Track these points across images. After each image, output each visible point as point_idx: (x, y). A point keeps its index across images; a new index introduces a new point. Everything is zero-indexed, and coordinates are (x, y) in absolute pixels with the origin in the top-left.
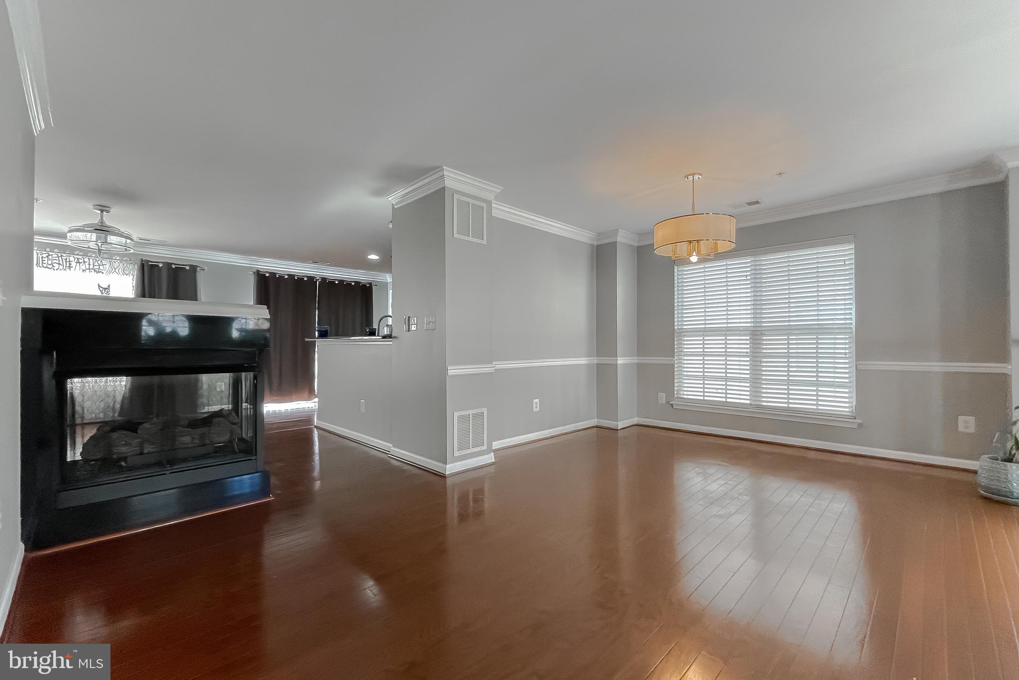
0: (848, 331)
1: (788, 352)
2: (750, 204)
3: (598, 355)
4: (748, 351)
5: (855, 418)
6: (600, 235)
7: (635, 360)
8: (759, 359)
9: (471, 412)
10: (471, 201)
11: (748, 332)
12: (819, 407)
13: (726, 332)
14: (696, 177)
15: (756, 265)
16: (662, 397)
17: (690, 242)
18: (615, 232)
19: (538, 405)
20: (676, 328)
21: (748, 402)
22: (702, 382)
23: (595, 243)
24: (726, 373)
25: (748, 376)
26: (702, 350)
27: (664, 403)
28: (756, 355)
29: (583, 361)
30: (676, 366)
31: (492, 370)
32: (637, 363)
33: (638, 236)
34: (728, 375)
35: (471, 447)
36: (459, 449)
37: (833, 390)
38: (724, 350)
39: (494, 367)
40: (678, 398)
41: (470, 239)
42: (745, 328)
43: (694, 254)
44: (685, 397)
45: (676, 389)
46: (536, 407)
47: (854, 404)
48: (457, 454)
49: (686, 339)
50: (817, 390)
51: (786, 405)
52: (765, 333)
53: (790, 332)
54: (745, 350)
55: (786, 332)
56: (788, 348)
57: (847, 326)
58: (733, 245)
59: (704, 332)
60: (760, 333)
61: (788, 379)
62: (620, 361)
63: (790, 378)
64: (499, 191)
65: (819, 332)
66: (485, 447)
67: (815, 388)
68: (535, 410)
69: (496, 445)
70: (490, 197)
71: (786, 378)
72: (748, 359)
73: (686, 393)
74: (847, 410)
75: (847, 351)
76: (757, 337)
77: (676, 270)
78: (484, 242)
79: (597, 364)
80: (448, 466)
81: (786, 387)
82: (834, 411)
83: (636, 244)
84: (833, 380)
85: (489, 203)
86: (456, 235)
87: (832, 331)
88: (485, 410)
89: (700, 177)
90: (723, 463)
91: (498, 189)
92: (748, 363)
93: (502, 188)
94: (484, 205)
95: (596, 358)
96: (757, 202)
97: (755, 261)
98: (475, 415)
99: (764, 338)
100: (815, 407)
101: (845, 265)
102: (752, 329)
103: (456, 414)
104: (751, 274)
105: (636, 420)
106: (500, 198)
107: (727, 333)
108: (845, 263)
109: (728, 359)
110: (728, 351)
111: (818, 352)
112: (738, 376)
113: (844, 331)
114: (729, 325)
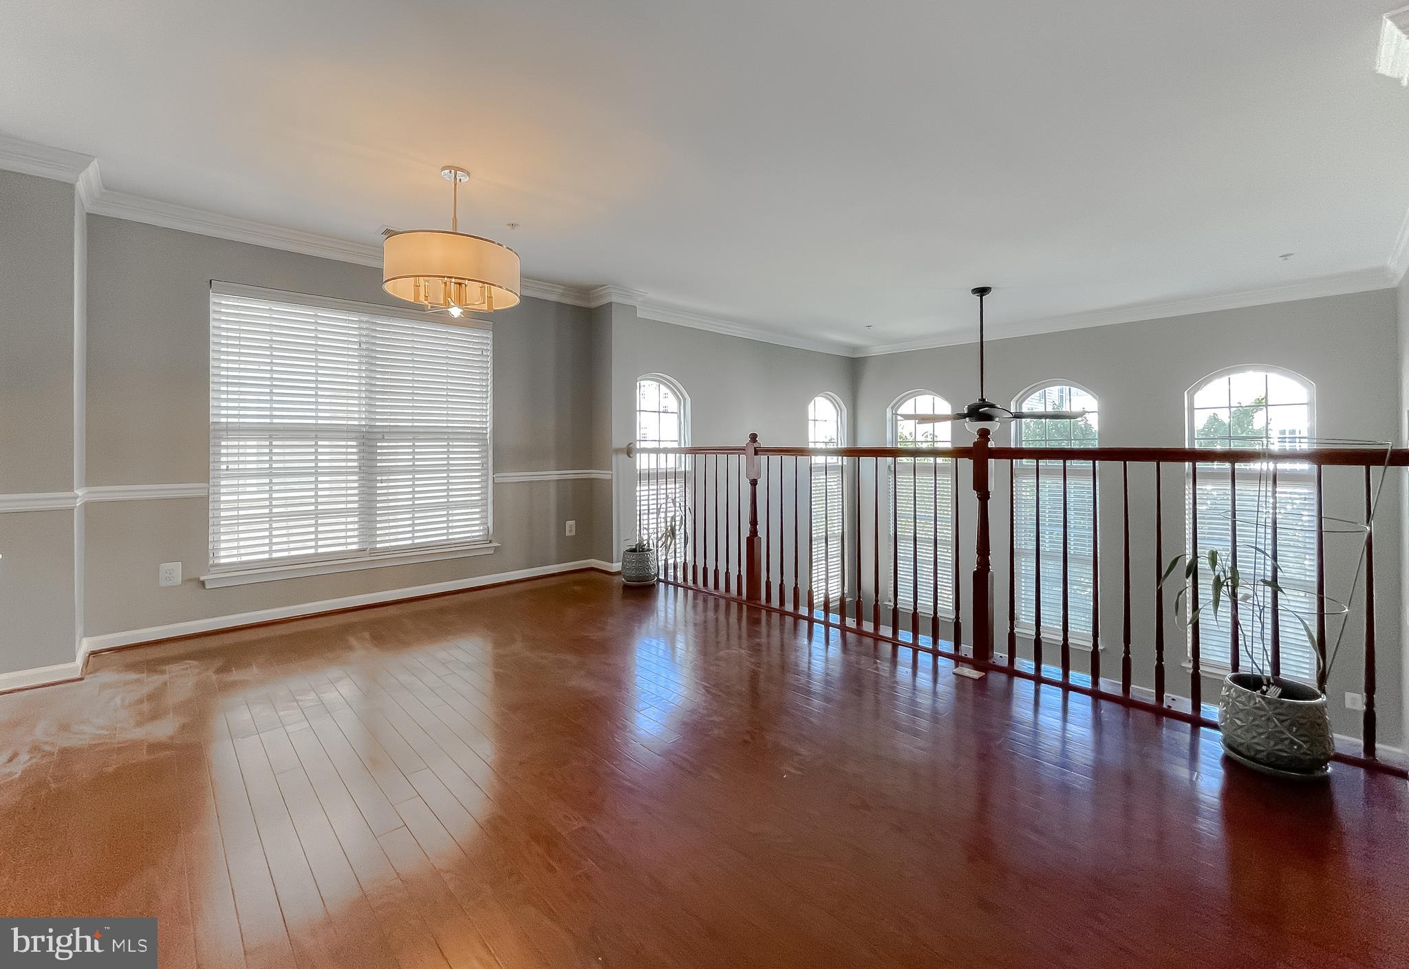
1: (414, 465)
4: (356, 464)
5: (490, 542)
8: (374, 477)
11: (354, 435)
12: (450, 536)
14: (461, 176)
15: (369, 329)
16: (172, 573)
20: (212, 421)
21: (355, 547)
22: (267, 526)
24: (318, 504)
25: (356, 505)
27: (179, 580)
28: (369, 471)
32: (87, 504)
34: (321, 507)
44: (230, 560)
47: (490, 525)
51: (410, 542)
53: (416, 436)
54: (349, 464)
56: (414, 459)
59: (273, 431)
60: (372, 436)
61: (414, 504)
62: (78, 500)
63: (416, 502)
65: (449, 436)
72: (356, 478)
74: (479, 534)
82: (468, 537)
83: (88, 207)
87: (465, 437)
92: (356, 485)
97: (367, 322)
99: (381, 444)
100: (445, 538)
101: (479, 355)
102: (363, 429)
105: (85, 646)
108: (478, 352)
109: (320, 479)
110: (320, 464)
111: (448, 464)
112: (343, 506)
113: (473, 437)
114: (320, 422)
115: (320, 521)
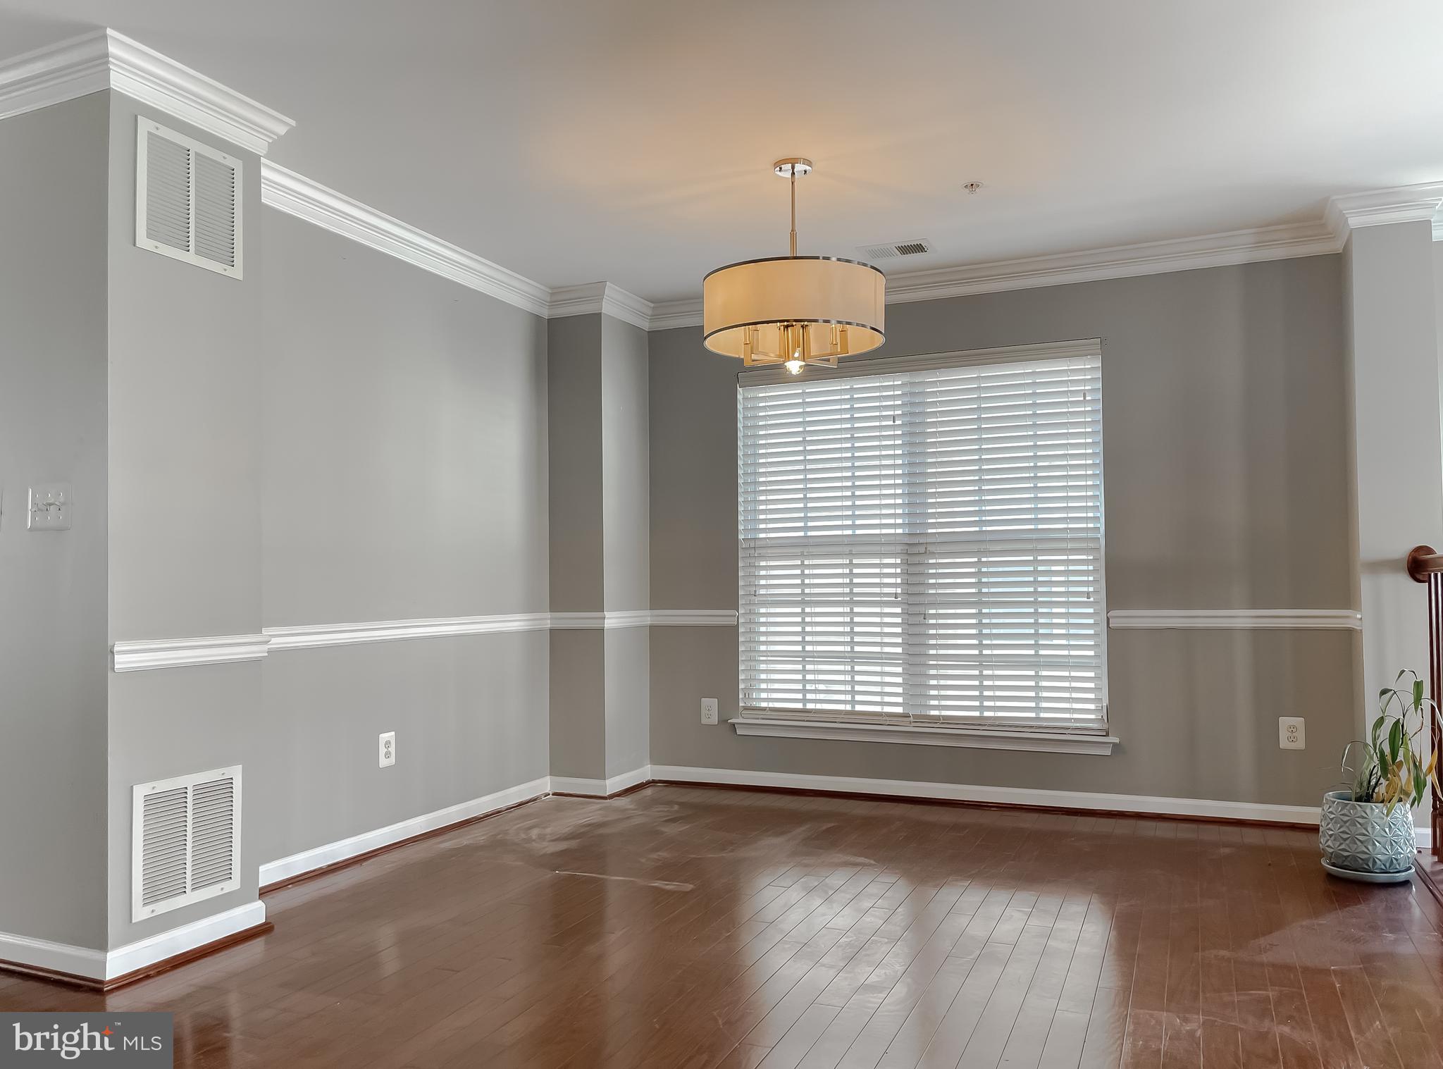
0: (1092, 545)
1: (980, 593)
2: (905, 250)
3: (555, 606)
4: (899, 590)
5: (1107, 735)
6: (557, 294)
7: (647, 617)
8: (921, 609)
9: (189, 781)
10: (195, 146)
11: (900, 548)
12: (1043, 715)
13: (852, 547)
14: (800, 167)
15: (912, 394)
16: (710, 710)
17: (788, 324)
18: (596, 290)
19: (392, 749)
20: (741, 537)
21: (899, 710)
22: (800, 667)
23: (545, 313)
24: (852, 643)
25: (899, 650)
26: (799, 591)
27: (715, 720)
28: (916, 600)
29: (515, 623)
30: (741, 630)
31: (258, 651)
32: (652, 627)
33: (652, 305)
34: (857, 649)
35: (189, 885)
36: (151, 898)
37: (1066, 674)
38: (847, 590)
39: (266, 642)
40: (746, 708)
41: (191, 258)
42: (893, 538)
43: (796, 355)
44: (764, 705)
45: (741, 686)
46: (388, 755)
47: (1105, 703)
48: (141, 913)
49: (763, 563)
50: (1037, 677)
51: (977, 714)
52: (931, 548)
53: (983, 547)
54: (892, 590)
55: (975, 547)
56: (980, 583)
57: (1090, 535)
58: (879, 340)
59: (805, 548)
60: (922, 550)
61: (981, 654)
62: (613, 620)
63: (985, 652)
64: (282, 130)
65: (1039, 547)
66: (233, 885)
67: (1032, 673)
68: (384, 762)
69: (270, 873)
70: (256, 144)
71: (976, 652)
72: (899, 610)
73: (764, 695)
74: (1092, 717)
75: (1091, 589)
76: (916, 559)
77: (740, 397)
78: (237, 272)
79: (551, 630)
80: (111, 955)
81: (977, 672)
82: (1069, 720)
83: (646, 325)
84: (1065, 653)
85: (252, 162)
86: (143, 241)
87: (1063, 545)
88: (236, 773)
89: (808, 168)
90: (861, 860)
91: (280, 126)
92: (899, 620)
93: (293, 123)
94: (237, 164)
95: (548, 615)
96: (919, 248)
97: (912, 384)
98: (200, 790)
99: (931, 561)
100: (1033, 715)
101: (1085, 402)
102: (907, 540)
103: (140, 792)
104: (903, 415)
105: (647, 772)
106: (284, 152)
107: (855, 550)
108: (1085, 397)
109: (856, 610)
110: (855, 590)
111: (1036, 592)
112: (877, 649)
113: (1084, 545)
114: (858, 532)
115: (857, 668)
